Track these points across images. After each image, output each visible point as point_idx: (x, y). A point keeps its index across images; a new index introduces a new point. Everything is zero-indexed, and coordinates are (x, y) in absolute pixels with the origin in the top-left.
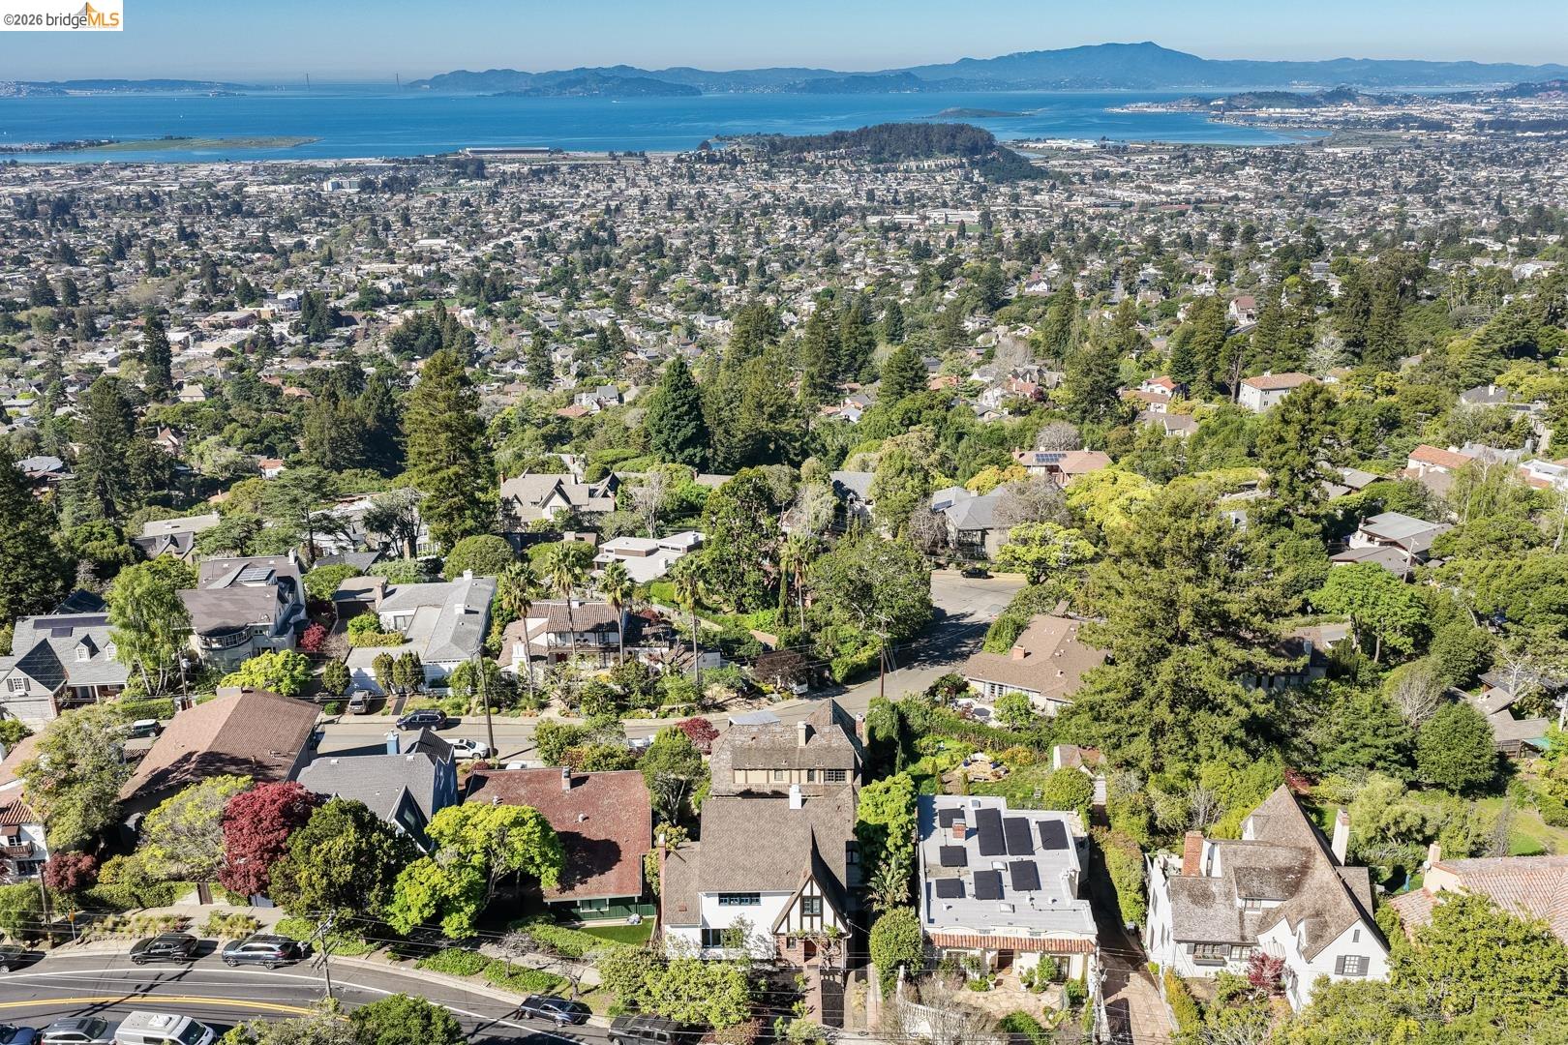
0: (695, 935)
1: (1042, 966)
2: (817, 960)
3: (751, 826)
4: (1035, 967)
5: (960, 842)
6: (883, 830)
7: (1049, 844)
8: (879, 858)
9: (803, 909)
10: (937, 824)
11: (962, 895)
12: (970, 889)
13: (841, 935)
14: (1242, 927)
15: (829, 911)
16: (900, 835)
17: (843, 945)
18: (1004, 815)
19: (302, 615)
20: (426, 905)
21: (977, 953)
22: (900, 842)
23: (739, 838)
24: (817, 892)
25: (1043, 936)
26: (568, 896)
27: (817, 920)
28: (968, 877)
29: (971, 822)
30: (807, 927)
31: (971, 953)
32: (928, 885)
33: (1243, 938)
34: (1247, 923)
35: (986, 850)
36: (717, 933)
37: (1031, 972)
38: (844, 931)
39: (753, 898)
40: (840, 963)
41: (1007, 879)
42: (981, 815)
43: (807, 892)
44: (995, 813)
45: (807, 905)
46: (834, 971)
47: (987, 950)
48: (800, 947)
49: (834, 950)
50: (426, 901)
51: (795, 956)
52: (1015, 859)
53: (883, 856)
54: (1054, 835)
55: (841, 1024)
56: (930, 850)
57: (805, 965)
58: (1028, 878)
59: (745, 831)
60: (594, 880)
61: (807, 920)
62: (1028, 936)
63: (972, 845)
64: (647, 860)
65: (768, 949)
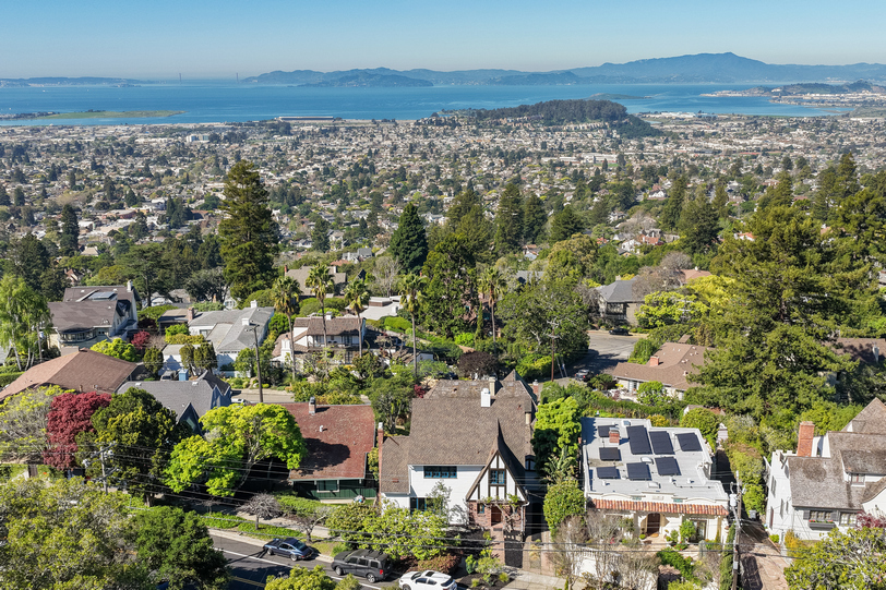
0: (405, 503)
1: (683, 527)
2: (502, 525)
3: (451, 419)
4: (677, 529)
5: (616, 445)
6: (556, 433)
7: (685, 448)
8: (551, 452)
9: (490, 481)
10: (597, 434)
11: (618, 477)
12: (624, 472)
13: (520, 503)
14: (849, 497)
15: (511, 482)
16: (568, 436)
17: (522, 512)
18: (648, 430)
19: (134, 326)
20: (194, 467)
21: (631, 516)
22: (568, 441)
23: (441, 427)
24: (502, 465)
25: (684, 503)
26: (308, 478)
27: (501, 489)
28: (622, 468)
29: (624, 434)
30: (493, 495)
31: (625, 516)
32: (591, 472)
33: (851, 505)
34: (853, 494)
35: (635, 451)
36: (422, 500)
37: (674, 534)
38: (523, 499)
39: (450, 471)
40: (520, 527)
41: (653, 468)
42: (630, 429)
43: (493, 466)
44: (642, 429)
45: (495, 477)
46: (515, 533)
47: (639, 513)
48: (488, 512)
49: (514, 516)
50: (194, 464)
51: (484, 520)
52: (659, 456)
53: (555, 450)
54: (690, 443)
55: (520, 566)
56: (592, 450)
57: (492, 528)
58: (670, 468)
59: (445, 423)
60: (328, 469)
61: (493, 489)
62: (672, 502)
63: (625, 449)
64: (370, 455)
65: (463, 518)
